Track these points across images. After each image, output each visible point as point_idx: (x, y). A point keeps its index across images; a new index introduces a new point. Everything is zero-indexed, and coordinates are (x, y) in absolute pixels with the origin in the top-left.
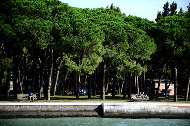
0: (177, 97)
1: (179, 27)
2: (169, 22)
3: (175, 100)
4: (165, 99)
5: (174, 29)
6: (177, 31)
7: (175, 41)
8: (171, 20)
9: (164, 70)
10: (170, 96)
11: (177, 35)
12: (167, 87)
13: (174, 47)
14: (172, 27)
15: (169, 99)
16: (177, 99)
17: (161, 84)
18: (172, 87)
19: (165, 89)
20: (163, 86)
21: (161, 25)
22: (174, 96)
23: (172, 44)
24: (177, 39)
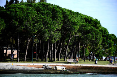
0: (19, 59)
1: (20, 12)
2: (14, 8)
3: (17, 61)
4: (10, 60)
5: (18, 13)
6: (20, 15)
7: (18, 21)
8: (15, 7)
9: (11, 40)
10: (14, 58)
11: (19, 17)
12: (12, 52)
13: (18, 25)
14: (16, 12)
15: (13, 61)
16: (19, 60)
17: (8, 50)
18: (15, 52)
19: (10, 53)
20: (9, 52)
21: (8, 10)
22: (17, 58)
23: (16, 23)
24: (20, 20)
